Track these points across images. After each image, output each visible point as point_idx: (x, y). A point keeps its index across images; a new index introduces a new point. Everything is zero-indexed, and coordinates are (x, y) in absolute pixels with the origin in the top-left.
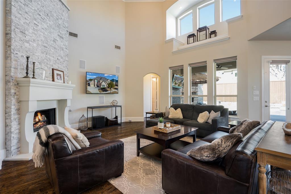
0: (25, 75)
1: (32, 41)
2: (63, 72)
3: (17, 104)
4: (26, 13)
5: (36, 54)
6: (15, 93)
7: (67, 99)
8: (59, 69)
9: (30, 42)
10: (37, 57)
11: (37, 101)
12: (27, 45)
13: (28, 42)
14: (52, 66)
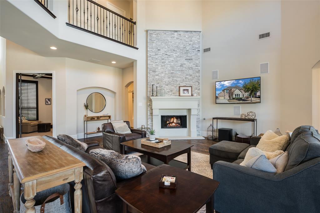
0: (152, 95)
1: (161, 73)
2: (191, 87)
3: (151, 110)
4: (156, 59)
5: (164, 80)
6: (150, 105)
7: (191, 109)
8: (187, 85)
9: (159, 75)
10: (164, 82)
11: (159, 109)
12: (157, 77)
13: (157, 75)
14: (179, 84)
